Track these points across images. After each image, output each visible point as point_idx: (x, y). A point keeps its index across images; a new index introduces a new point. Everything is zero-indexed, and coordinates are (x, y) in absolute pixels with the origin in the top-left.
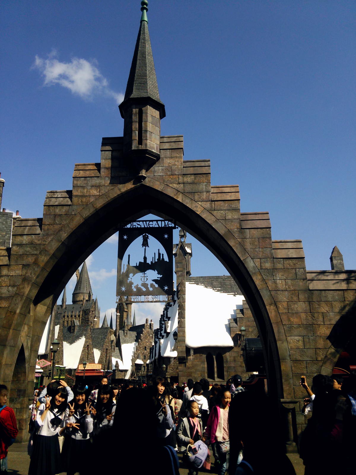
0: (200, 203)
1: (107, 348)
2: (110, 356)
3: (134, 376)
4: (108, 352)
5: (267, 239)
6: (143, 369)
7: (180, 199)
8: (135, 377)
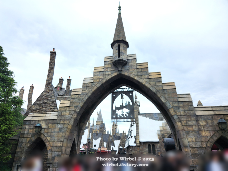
0: (144, 79)
1: (109, 142)
2: (110, 145)
3: (119, 153)
5: (175, 93)
7: (136, 78)
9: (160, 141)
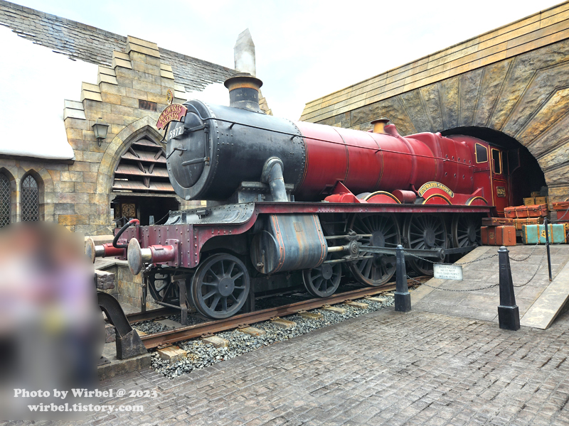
9: (79, 158)
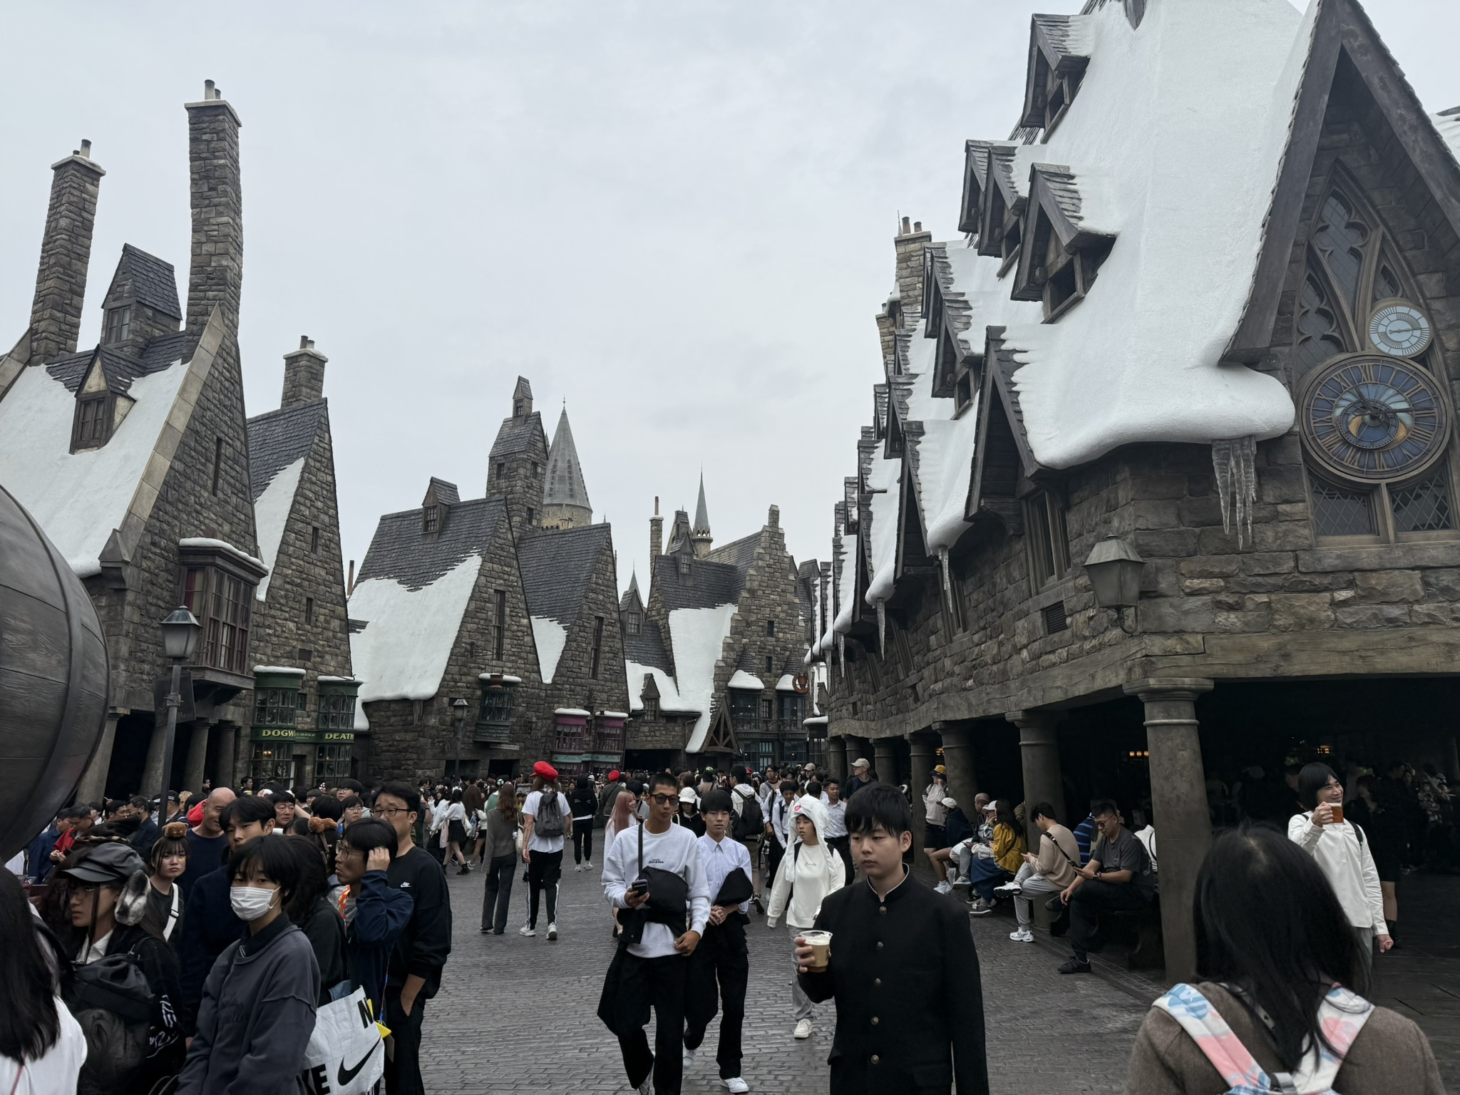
1: (601, 615)
3: (724, 739)
4: (604, 633)
6: (763, 711)
8: (729, 745)
